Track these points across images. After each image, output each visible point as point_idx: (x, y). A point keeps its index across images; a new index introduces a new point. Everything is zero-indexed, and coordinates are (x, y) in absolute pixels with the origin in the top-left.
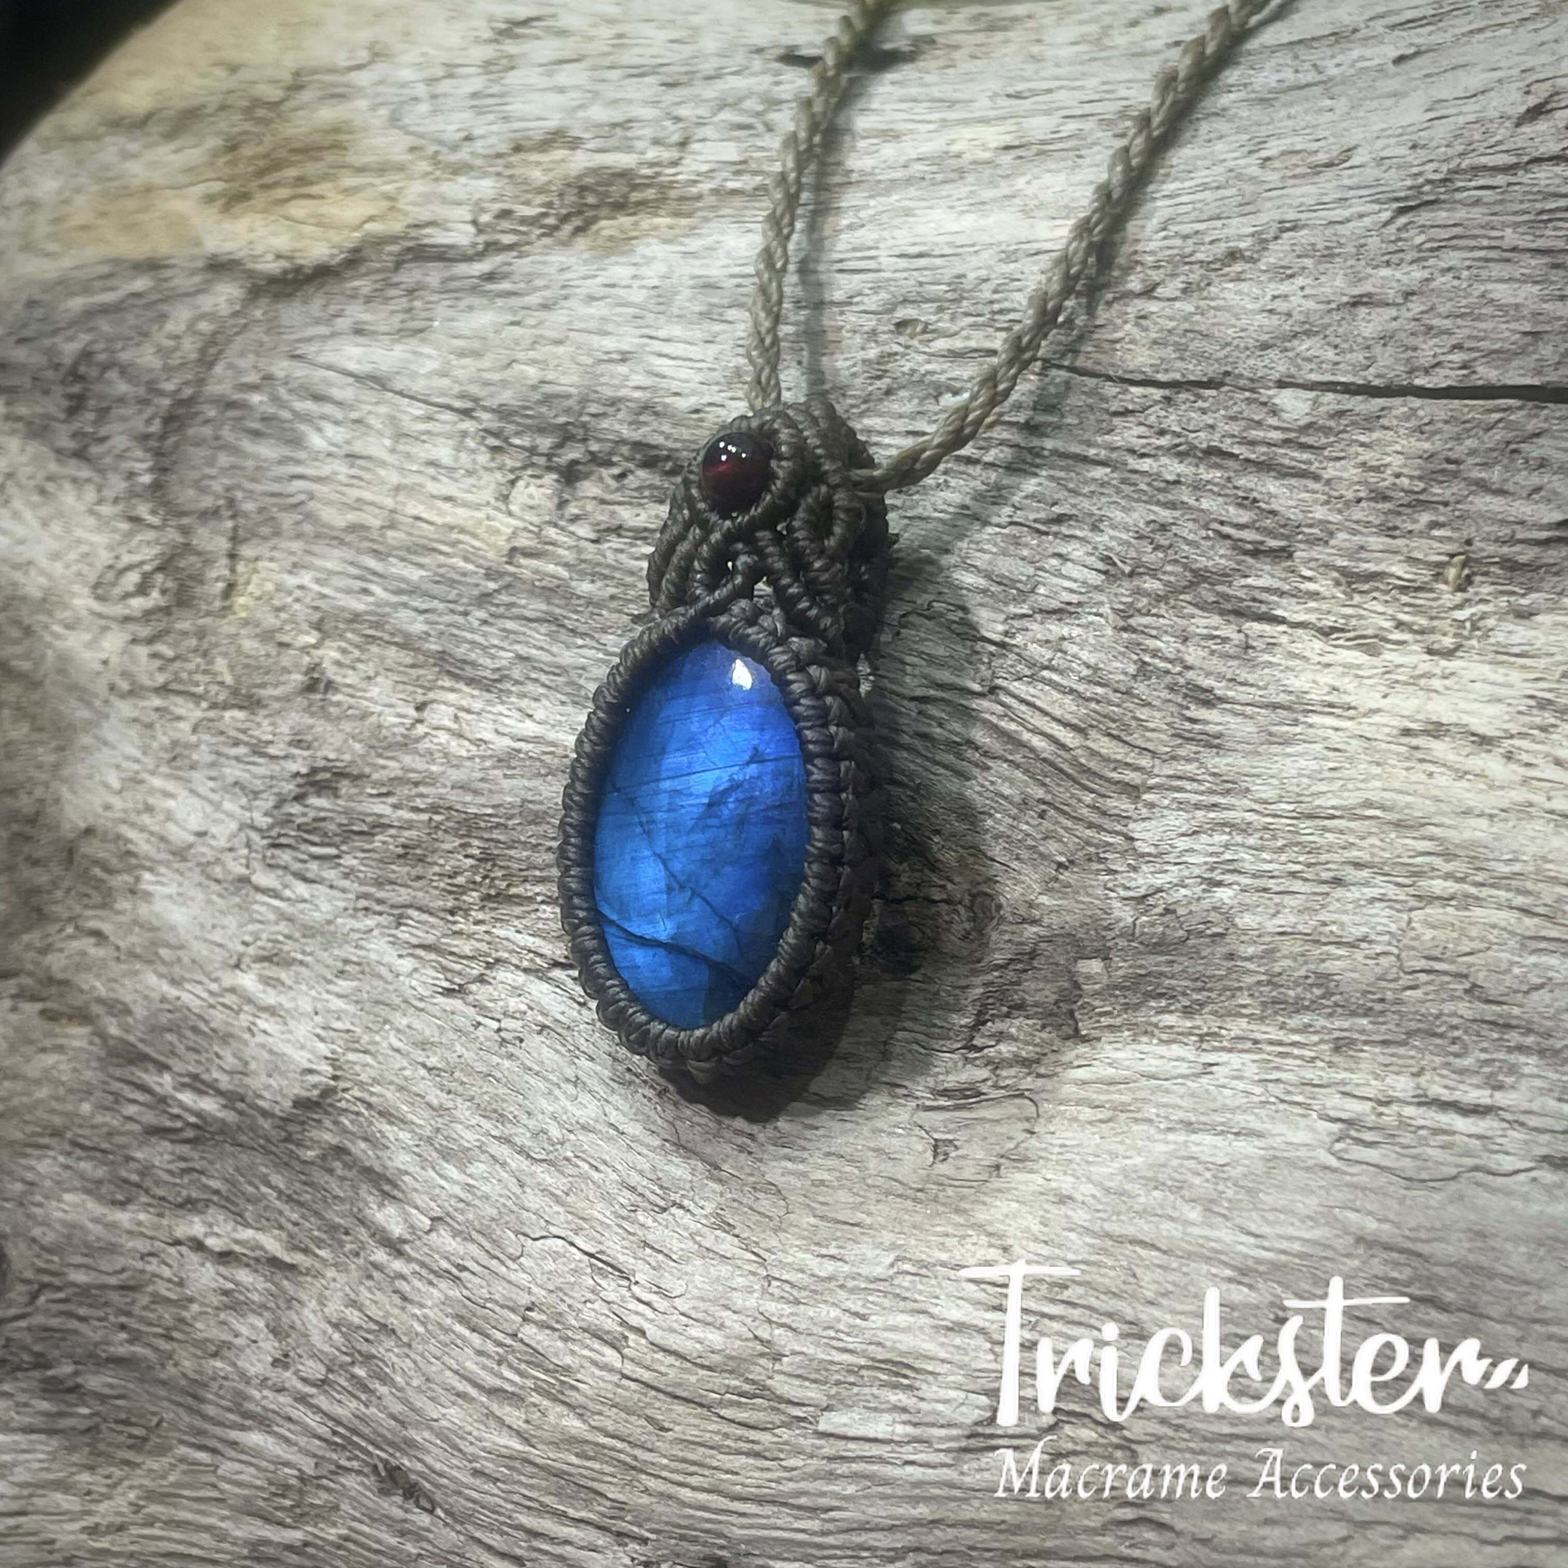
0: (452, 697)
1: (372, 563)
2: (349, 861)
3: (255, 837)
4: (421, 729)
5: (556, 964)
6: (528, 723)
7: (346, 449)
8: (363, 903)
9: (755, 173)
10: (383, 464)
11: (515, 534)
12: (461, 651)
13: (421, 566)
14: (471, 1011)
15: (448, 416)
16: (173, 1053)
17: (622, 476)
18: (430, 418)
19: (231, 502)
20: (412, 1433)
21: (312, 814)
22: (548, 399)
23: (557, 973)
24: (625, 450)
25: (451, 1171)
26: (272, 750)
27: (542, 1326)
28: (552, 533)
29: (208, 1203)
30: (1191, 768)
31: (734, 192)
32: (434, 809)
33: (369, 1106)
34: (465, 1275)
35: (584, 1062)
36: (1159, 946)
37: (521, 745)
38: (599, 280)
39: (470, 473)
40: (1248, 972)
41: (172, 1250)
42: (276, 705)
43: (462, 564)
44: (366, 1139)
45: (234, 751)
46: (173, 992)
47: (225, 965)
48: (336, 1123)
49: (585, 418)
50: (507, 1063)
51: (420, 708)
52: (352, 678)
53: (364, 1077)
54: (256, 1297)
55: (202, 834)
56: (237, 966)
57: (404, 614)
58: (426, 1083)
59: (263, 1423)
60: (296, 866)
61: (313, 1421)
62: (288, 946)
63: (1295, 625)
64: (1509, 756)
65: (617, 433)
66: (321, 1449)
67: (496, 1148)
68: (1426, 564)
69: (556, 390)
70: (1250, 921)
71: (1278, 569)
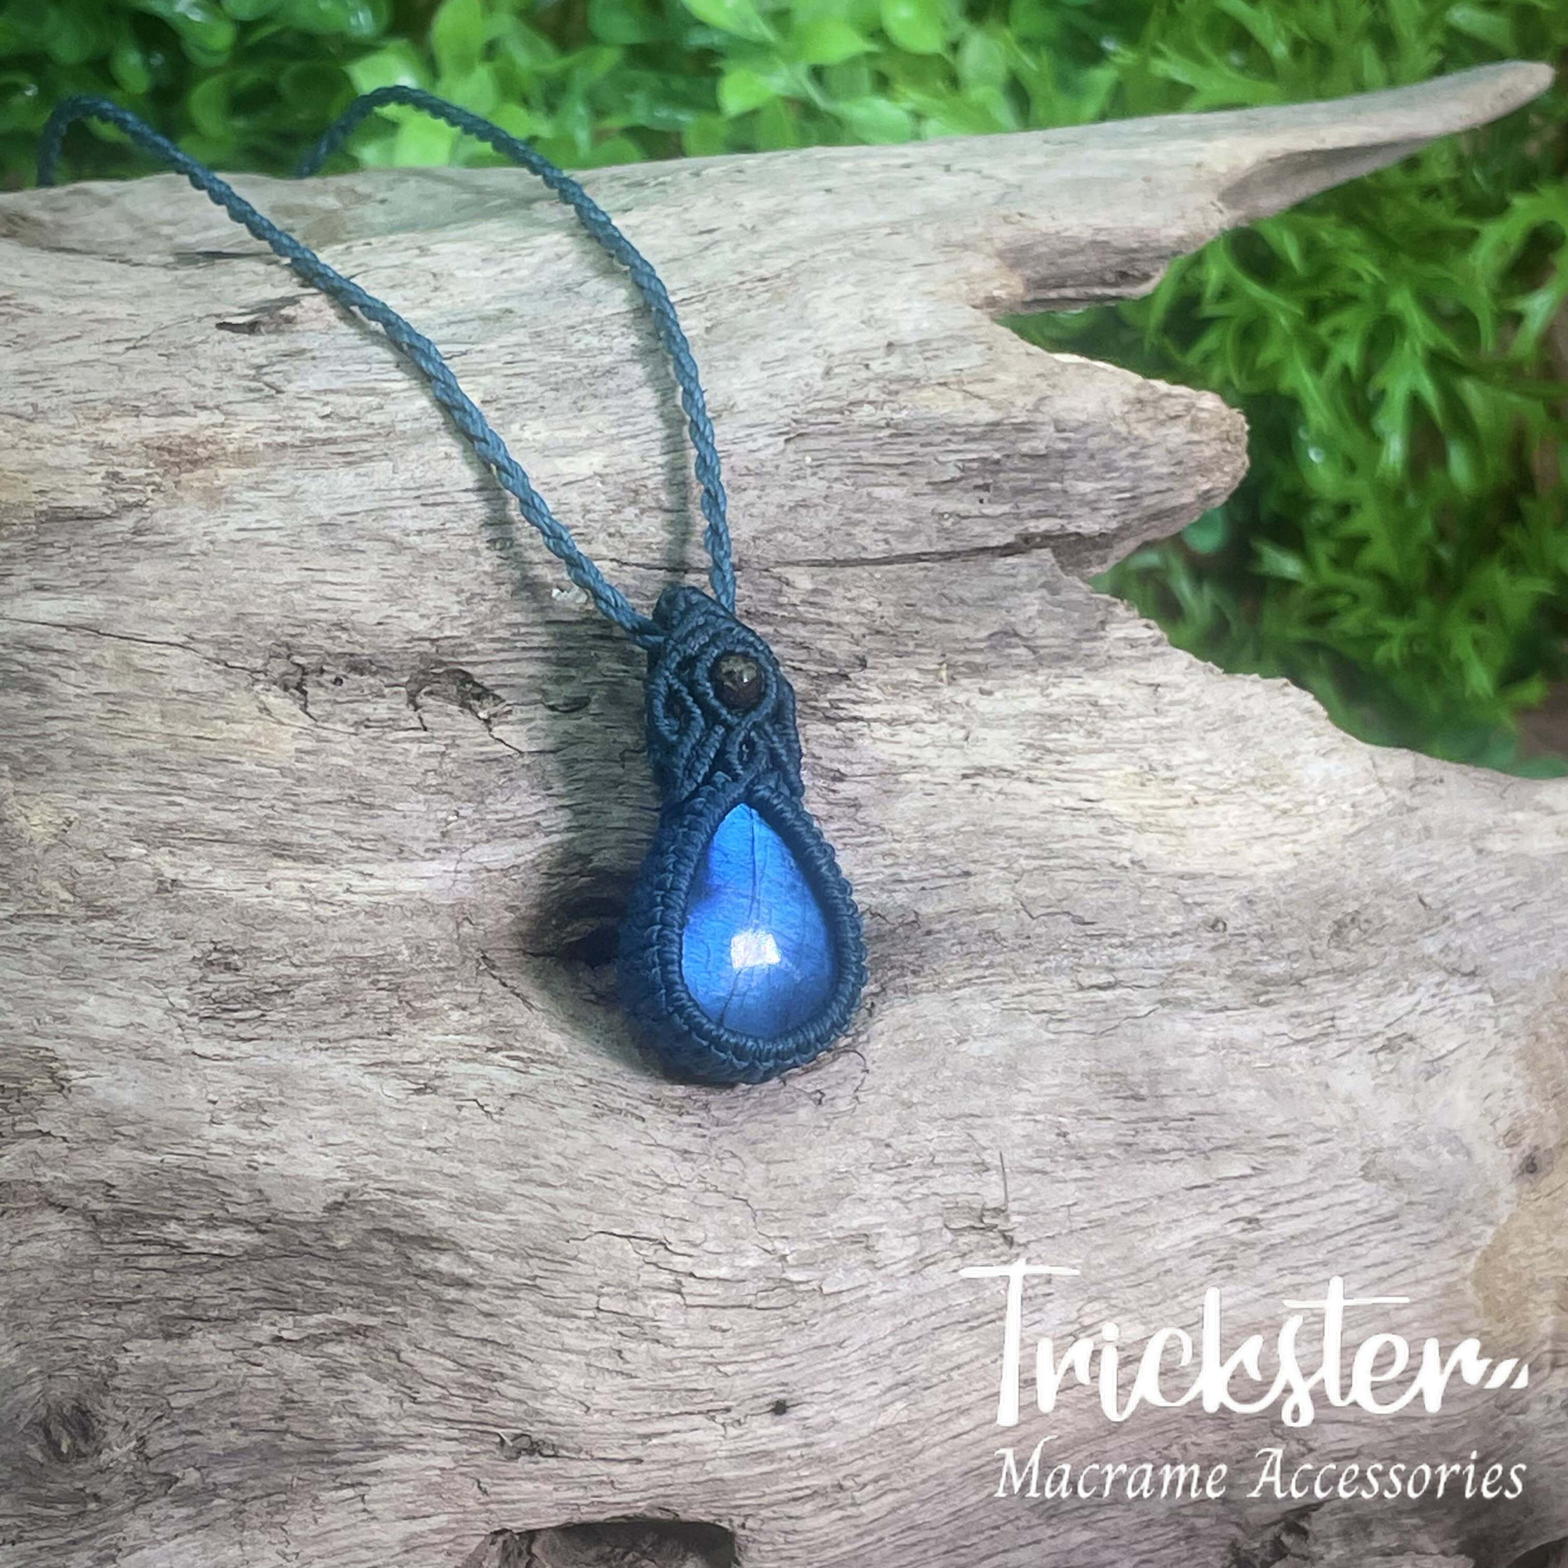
0: (289, 873)
1: (165, 780)
2: (273, 1016)
3: (183, 1016)
4: (281, 901)
5: (489, 1049)
6: (373, 882)
7: (91, 689)
8: (309, 1045)
9: (295, 429)
10: (136, 697)
12: (283, 836)
13: (215, 775)
14: (447, 1100)
15: (171, 651)
16: (175, 1206)
17: (338, 681)
18: (159, 654)
20: (533, 1404)
21: (224, 988)
22: (249, 627)
23: (492, 1056)
24: (332, 660)
25: (486, 1214)
26: (157, 945)
28: (324, 733)
29: (257, 1310)
31: (284, 445)
33: (390, 1191)
34: (538, 1282)
35: (559, 1110)
37: (378, 898)
38: (232, 526)
39: (222, 695)
40: (941, 940)
41: (257, 1353)
42: (131, 909)
43: (253, 768)
44: (397, 1216)
45: (122, 953)
46: (154, 1159)
47: (201, 1123)
48: (364, 1213)
49: (285, 639)
50: (497, 1127)
51: (268, 887)
52: (194, 874)
53: (376, 1171)
54: (352, 1361)
55: (127, 1026)
56: (213, 1121)
57: (215, 817)
58: (437, 1162)
59: (395, 1446)
60: (230, 1031)
61: (441, 1429)
62: (253, 1094)
63: (868, 721)
64: (1030, 780)
65: (320, 647)
66: (453, 1446)
67: (519, 1189)
68: (928, 671)
69: (255, 619)
70: (927, 909)
71: (843, 687)
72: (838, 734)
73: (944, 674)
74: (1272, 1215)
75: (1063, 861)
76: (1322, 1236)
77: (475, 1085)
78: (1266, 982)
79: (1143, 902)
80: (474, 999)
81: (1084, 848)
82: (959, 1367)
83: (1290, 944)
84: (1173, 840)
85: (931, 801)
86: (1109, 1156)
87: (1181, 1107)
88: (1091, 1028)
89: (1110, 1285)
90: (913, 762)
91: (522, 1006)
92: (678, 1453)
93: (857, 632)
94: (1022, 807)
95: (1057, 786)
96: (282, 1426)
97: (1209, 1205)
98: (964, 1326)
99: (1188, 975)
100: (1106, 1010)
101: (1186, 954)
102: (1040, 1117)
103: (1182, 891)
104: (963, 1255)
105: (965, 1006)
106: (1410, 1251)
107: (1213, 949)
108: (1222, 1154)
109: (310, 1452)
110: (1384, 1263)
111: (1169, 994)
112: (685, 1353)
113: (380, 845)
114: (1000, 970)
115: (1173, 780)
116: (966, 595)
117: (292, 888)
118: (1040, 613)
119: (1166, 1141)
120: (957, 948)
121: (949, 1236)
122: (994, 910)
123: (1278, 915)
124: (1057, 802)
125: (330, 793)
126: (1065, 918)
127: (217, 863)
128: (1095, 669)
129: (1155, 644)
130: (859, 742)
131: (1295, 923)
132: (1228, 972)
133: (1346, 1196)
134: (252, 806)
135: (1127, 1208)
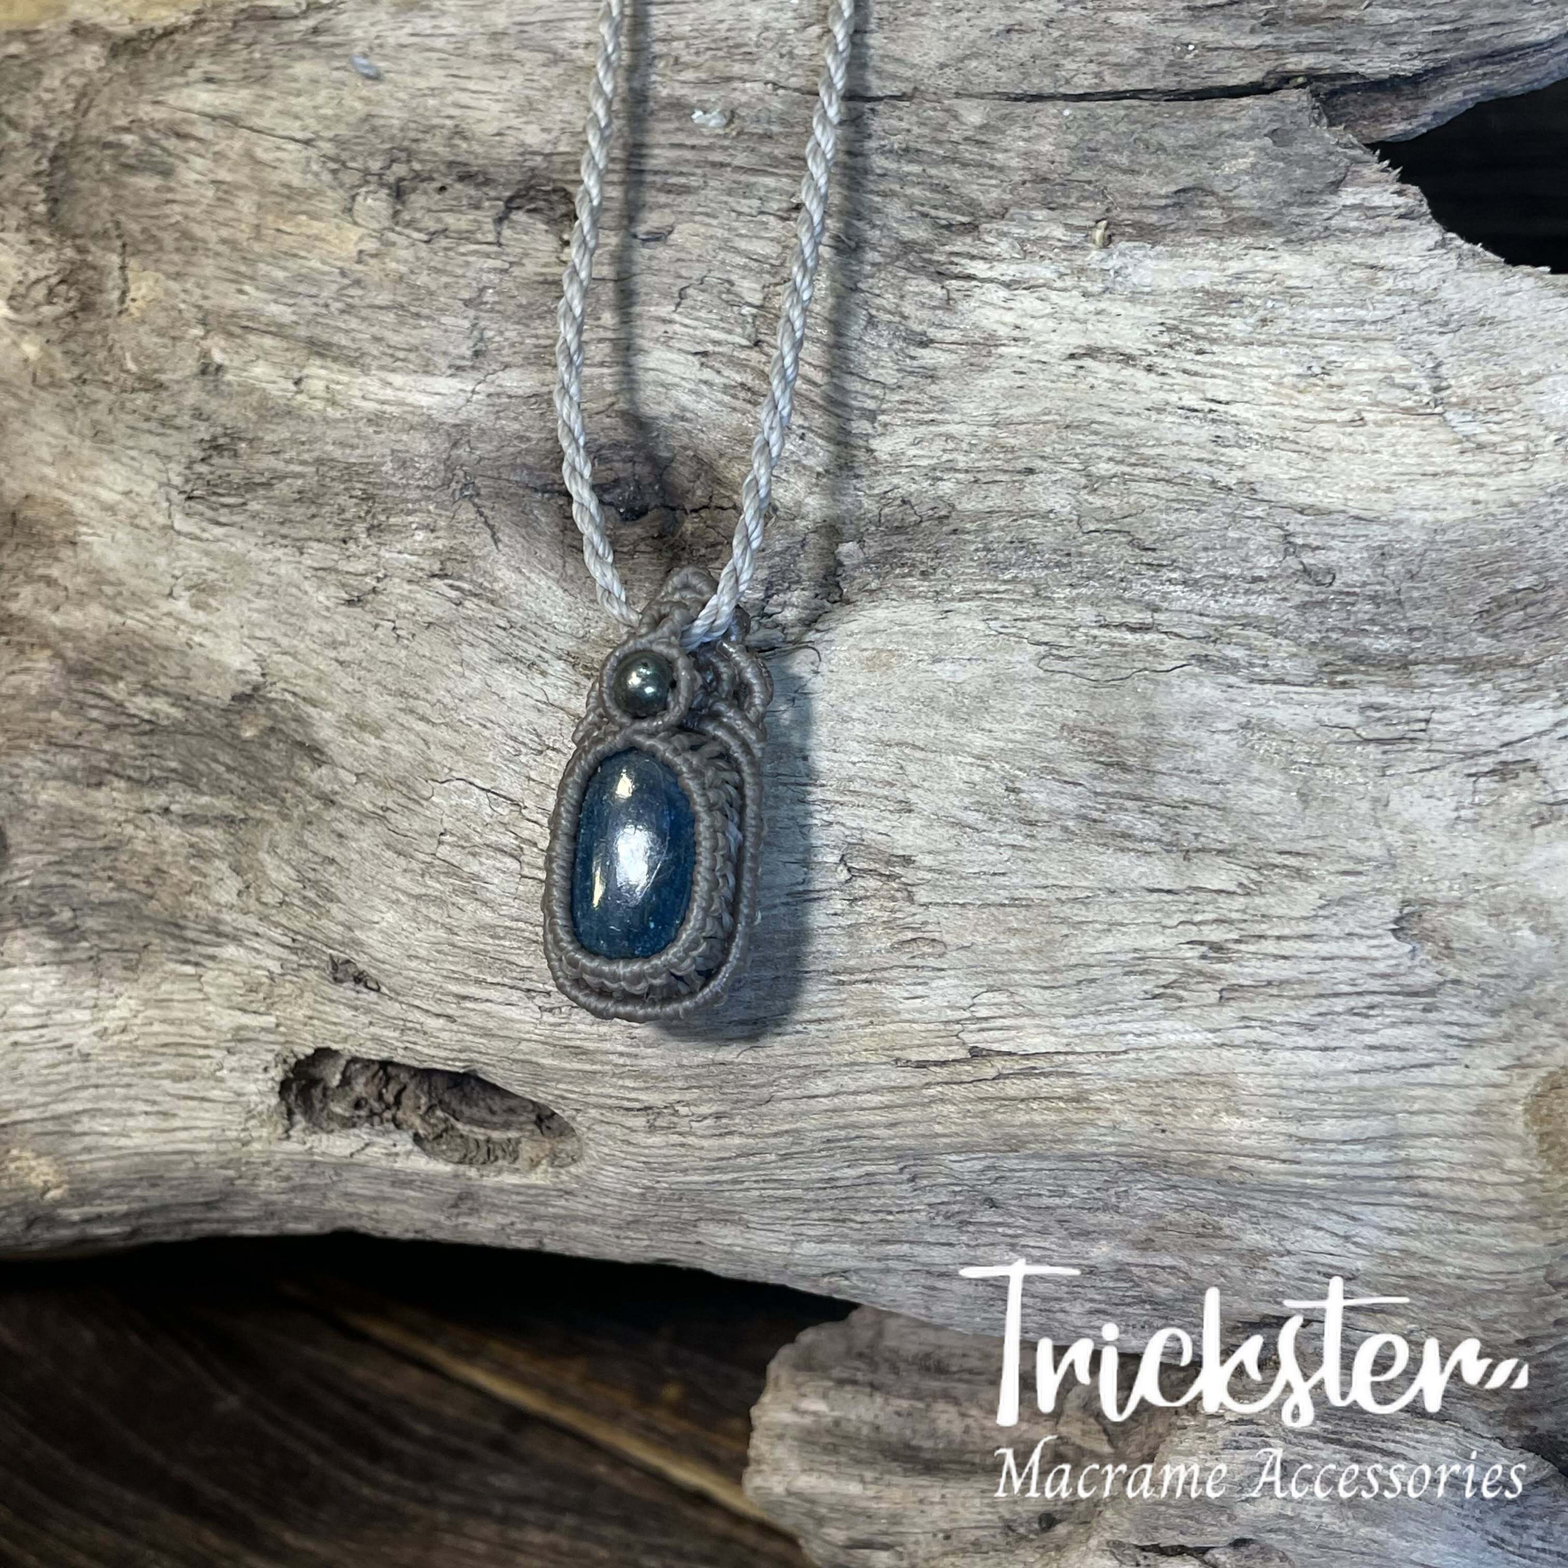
0: (323, 372)
1: (243, 269)
2: (254, 506)
3: (174, 494)
4: (301, 398)
5: (434, 575)
6: (389, 391)
7: (212, 176)
8: (270, 539)
10: (244, 188)
11: (361, 239)
12: (327, 335)
13: (285, 269)
14: (369, 617)
15: (292, 146)
16: (125, 667)
17: (443, 189)
18: (279, 148)
19: (118, 224)
20: (358, 933)
21: (218, 472)
22: (374, 129)
23: (437, 582)
24: (442, 168)
26: (178, 422)
27: (453, 845)
28: (392, 236)
29: (167, 780)
30: (913, 395)
32: (319, 462)
33: (294, 694)
34: (388, 814)
35: (465, 647)
36: (900, 530)
37: (386, 408)
38: (408, 30)
39: (319, 192)
40: (966, 542)
41: (145, 817)
42: (176, 387)
43: (318, 265)
44: (293, 720)
45: (146, 426)
46: (118, 619)
47: (160, 595)
48: (268, 710)
49: (406, 143)
50: (404, 653)
51: (297, 382)
52: (237, 362)
53: (286, 672)
54: (218, 847)
55: (127, 493)
56: (170, 595)
57: (274, 309)
58: (340, 674)
59: (236, 939)
60: (209, 513)
61: (276, 934)
62: (212, 576)
63: (983, 280)
64: (1149, 369)
65: (435, 154)
66: (284, 954)
67: (403, 718)
68: (1079, 229)
69: (381, 122)
70: (967, 505)
71: (969, 240)
72: (940, 292)
73: (1098, 234)
74: (1252, 948)
75: (1150, 472)
76: (1312, 991)
77: (402, 606)
78: (1360, 659)
79: (1232, 534)
80: (442, 523)
81: (1184, 458)
82: (819, 1021)
83: (1417, 617)
84: (1307, 464)
85: (1018, 380)
86: (1065, 829)
87: (1177, 790)
88: (1096, 673)
89: (1016, 977)
90: (1016, 333)
91: (490, 540)
92: (491, 1024)
93: (1017, 179)
94: (1124, 400)
95: (1181, 378)
96: (148, 891)
97: (1168, 915)
98: (831, 979)
99: (1251, 632)
100: (1125, 654)
101: (1263, 606)
102: (996, 766)
103: (1290, 528)
104: (854, 900)
105: (955, 620)
106: (1441, 1044)
107: (1303, 607)
108: (1207, 858)
109: (167, 923)
110: (1400, 1049)
111: (1211, 650)
112: (508, 923)
113: (412, 356)
114: (1021, 587)
115: (1340, 387)
116: (1169, 142)
117: (317, 386)
118: (1254, 165)
119: (1144, 827)
120: (981, 554)
121: (844, 875)
122: (1046, 516)
123: (1412, 577)
124: (1173, 398)
125: (383, 298)
126: (1122, 539)
127: (265, 355)
128: (1301, 241)
129: (1401, 217)
130: (963, 306)
131: (1433, 591)
132: (1314, 637)
133: (1360, 948)
134: (307, 302)
135: (1063, 895)
